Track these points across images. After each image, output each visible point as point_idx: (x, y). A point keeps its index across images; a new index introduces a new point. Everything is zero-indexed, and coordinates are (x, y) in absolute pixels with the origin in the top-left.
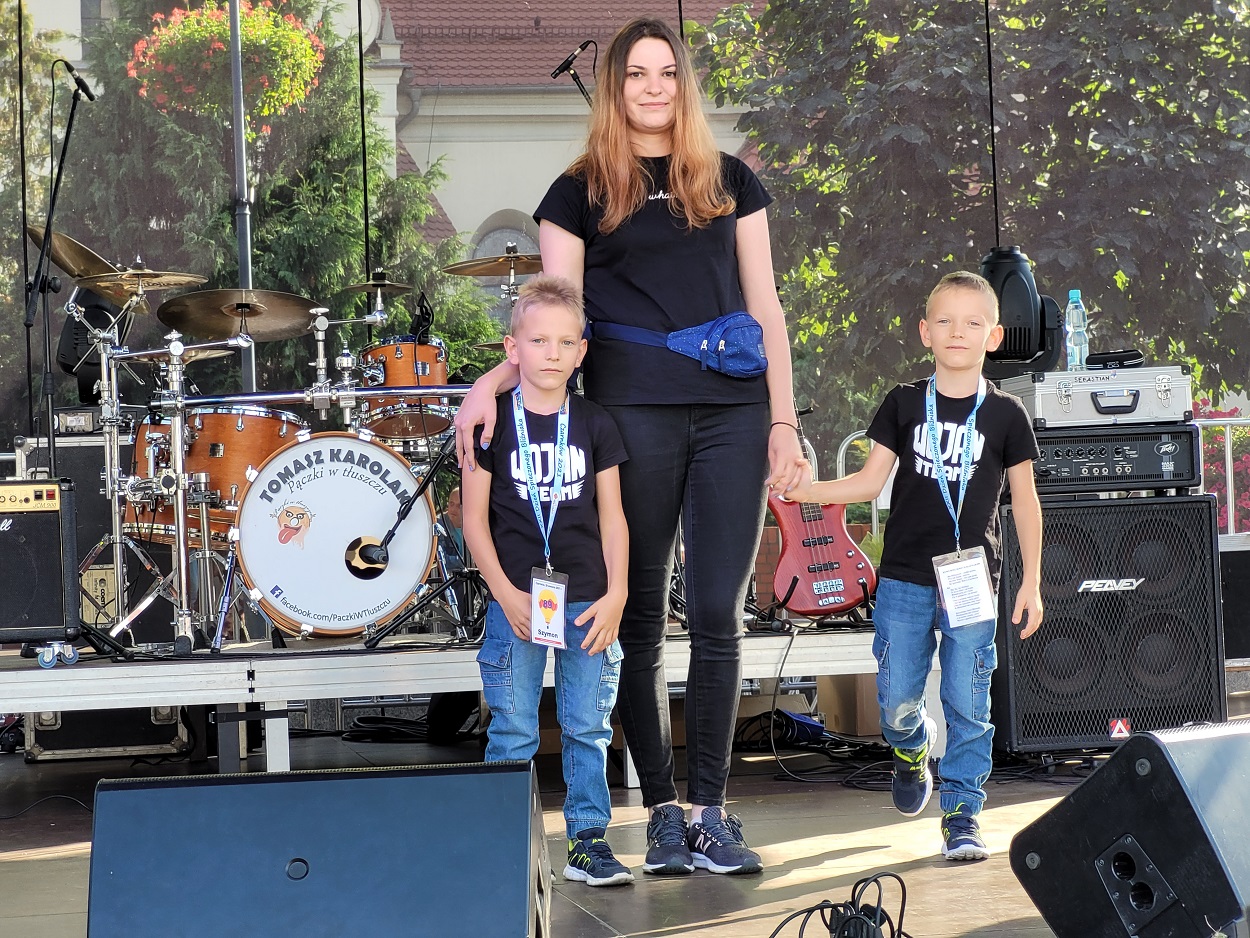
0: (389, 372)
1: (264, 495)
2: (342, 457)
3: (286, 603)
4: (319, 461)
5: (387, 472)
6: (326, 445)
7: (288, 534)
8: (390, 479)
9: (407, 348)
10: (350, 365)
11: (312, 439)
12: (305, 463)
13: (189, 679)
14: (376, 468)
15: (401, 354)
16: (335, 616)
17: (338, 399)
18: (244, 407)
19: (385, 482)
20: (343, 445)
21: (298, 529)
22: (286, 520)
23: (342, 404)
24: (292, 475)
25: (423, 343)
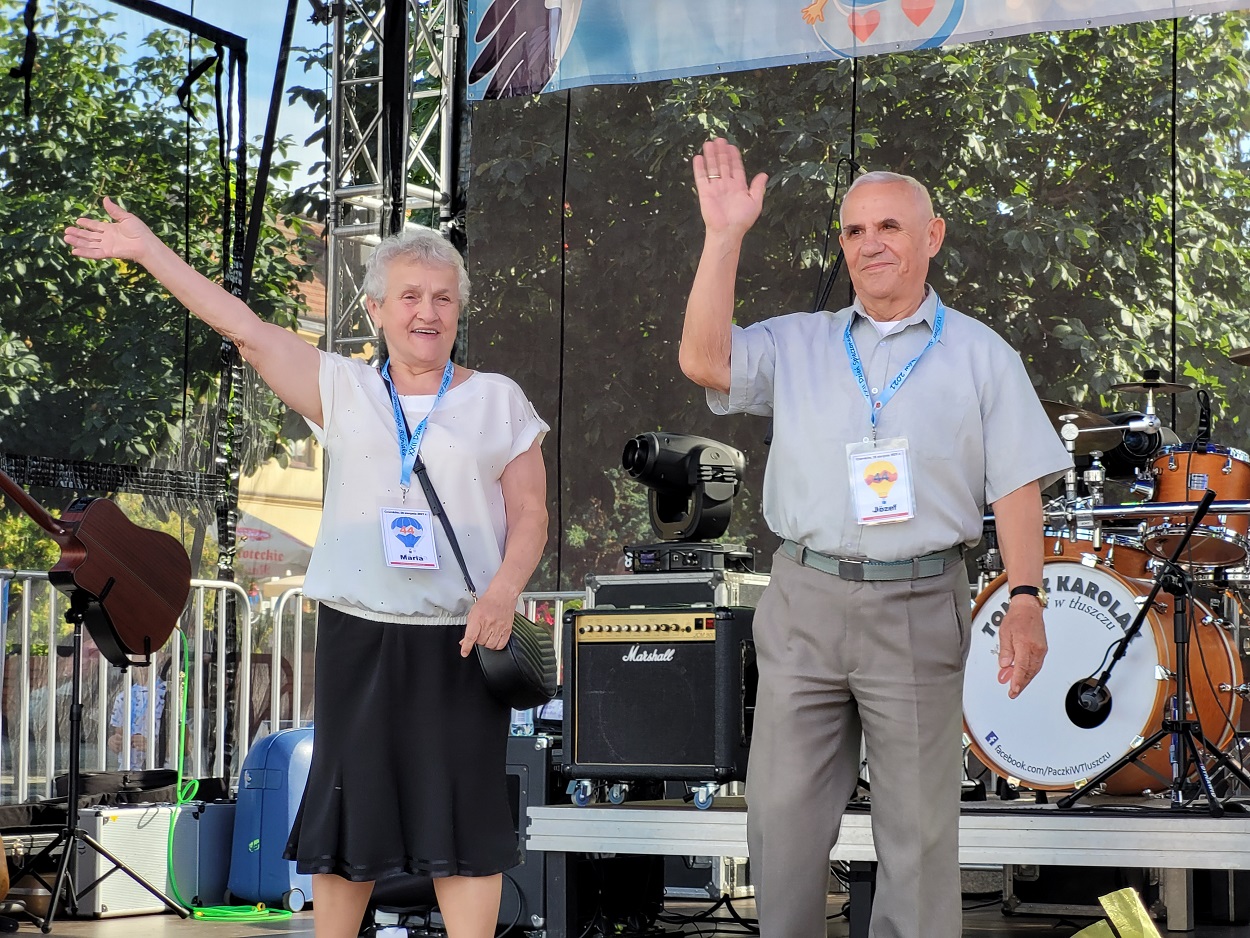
0: (1162, 487)
1: (987, 629)
2: (1070, 585)
3: (1000, 752)
5: (1117, 603)
6: (1054, 572)
8: (1120, 612)
10: (1100, 479)
14: (1105, 599)
15: (1175, 465)
16: (1050, 770)
20: (1070, 572)
25: (1202, 452)
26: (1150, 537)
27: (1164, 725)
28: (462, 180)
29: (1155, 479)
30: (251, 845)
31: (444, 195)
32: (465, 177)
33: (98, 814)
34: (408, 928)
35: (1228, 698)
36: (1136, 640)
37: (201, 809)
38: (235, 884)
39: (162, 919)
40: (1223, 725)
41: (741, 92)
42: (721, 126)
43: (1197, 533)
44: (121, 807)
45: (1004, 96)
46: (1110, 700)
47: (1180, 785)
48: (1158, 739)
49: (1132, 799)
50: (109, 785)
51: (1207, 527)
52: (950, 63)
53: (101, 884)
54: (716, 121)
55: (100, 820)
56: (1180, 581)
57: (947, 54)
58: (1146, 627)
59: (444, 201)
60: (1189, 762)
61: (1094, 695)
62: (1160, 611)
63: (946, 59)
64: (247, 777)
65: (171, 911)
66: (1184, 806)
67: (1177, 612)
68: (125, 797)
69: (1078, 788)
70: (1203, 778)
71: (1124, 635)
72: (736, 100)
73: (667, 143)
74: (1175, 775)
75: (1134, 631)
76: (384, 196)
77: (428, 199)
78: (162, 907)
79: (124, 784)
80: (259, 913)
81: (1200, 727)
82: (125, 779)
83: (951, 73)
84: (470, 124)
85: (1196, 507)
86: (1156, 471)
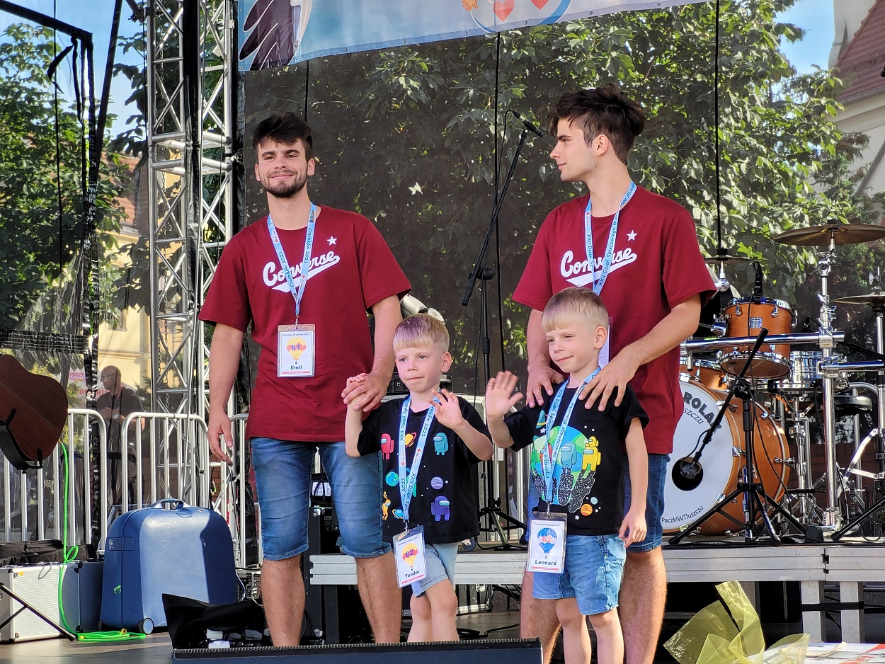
0: (732, 327)
5: (705, 406)
8: (706, 412)
9: (745, 307)
14: (696, 403)
15: (740, 312)
19: (703, 414)
25: (758, 303)
26: (725, 361)
27: (739, 486)
28: (239, 127)
29: (727, 322)
30: (115, 589)
31: (228, 138)
32: (241, 126)
33: (10, 571)
34: (230, 641)
35: (780, 467)
36: (718, 430)
37: (80, 565)
38: (105, 616)
39: (58, 642)
40: (777, 486)
41: (428, 61)
42: (415, 86)
43: (756, 358)
44: (25, 566)
45: (609, 60)
46: (702, 470)
47: (750, 526)
48: (735, 496)
49: (719, 537)
50: (15, 551)
51: (762, 353)
52: (572, 38)
53: (14, 619)
54: (412, 82)
55: (12, 575)
56: (746, 389)
57: (569, 33)
58: (724, 422)
59: (227, 143)
60: (755, 510)
61: (691, 468)
62: (733, 410)
63: (568, 35)
64: (111, 543)
65: (63, 636)
66: (754, 540)
67: (744, 411)
68: (28, 559)
69: (682, 531)
70: (766, 520)
71: (709, 427)
72: (424, 66)
73: (377, 98)
74: (747, 519)
75: (716, 425)
76: (187, 140)
77: (218, 142)
78: (57, 633)
79: (25, 550)
80: (122, 635)
81: (762, 487)
82: (26, 547)
83: (572, 46)
84: (243, 88)
85: (755, 340)
86: (727, 316)
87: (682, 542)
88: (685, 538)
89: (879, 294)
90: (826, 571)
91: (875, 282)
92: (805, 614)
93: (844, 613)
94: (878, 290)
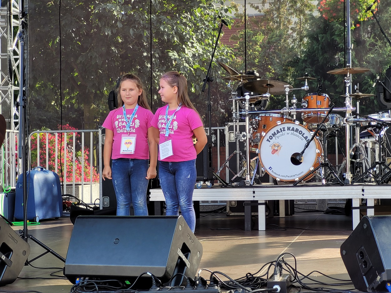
0: (309, 104)
1: (268, 140)
2: (291, 129)
3: (273, 172)
4: (284, 130)
5: (304, 134)
6: (286, 126)
7: (274, 151)
8: (305, 136)
9: (315, 96)
10: (295, 102)
11: (282, 124)
12: (280, 131)
13: (236, 193)
14: (301, 133)
15: (313, 98)
16: (287, 176)
17: (291, 112)
18: (273, 114)
19: (303, 137)
20: (291, 126)
21: (277, 150)
22: (274, 148)
23: (292, 113)
24: (276, 134)
25: (320, 95)
26: (305, 117)
27: (321, 164)
29: (307, 102)
31: (20, 11)
38: (17, 215)
59: (20, 13)
64: (20, 185)
69: (297, 180)
76: (8, 11)
86: (307, 100)
87: (298, 185)
88: (299, 183)
89: (358, 93)
90: (363, 195)
91: (357, 89)
92: (354, 211)
93: (368, 210)
94: (358, 92)
